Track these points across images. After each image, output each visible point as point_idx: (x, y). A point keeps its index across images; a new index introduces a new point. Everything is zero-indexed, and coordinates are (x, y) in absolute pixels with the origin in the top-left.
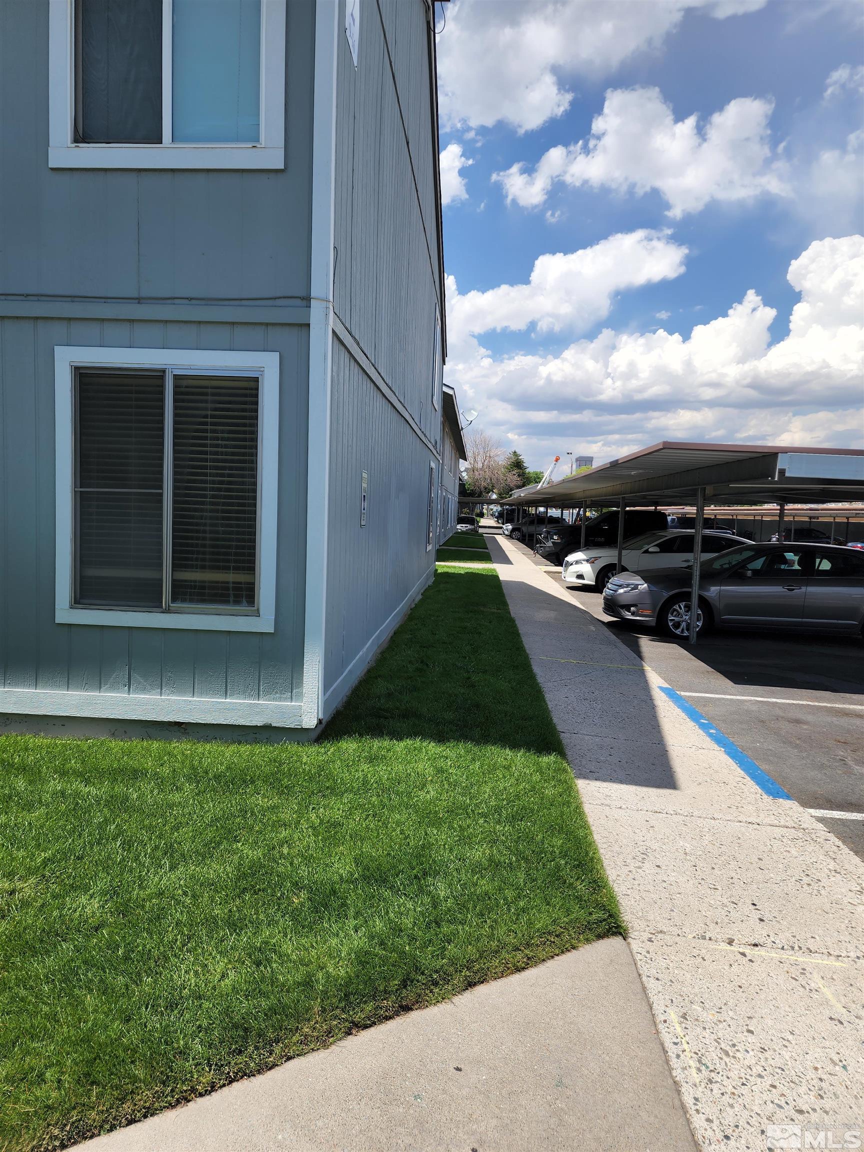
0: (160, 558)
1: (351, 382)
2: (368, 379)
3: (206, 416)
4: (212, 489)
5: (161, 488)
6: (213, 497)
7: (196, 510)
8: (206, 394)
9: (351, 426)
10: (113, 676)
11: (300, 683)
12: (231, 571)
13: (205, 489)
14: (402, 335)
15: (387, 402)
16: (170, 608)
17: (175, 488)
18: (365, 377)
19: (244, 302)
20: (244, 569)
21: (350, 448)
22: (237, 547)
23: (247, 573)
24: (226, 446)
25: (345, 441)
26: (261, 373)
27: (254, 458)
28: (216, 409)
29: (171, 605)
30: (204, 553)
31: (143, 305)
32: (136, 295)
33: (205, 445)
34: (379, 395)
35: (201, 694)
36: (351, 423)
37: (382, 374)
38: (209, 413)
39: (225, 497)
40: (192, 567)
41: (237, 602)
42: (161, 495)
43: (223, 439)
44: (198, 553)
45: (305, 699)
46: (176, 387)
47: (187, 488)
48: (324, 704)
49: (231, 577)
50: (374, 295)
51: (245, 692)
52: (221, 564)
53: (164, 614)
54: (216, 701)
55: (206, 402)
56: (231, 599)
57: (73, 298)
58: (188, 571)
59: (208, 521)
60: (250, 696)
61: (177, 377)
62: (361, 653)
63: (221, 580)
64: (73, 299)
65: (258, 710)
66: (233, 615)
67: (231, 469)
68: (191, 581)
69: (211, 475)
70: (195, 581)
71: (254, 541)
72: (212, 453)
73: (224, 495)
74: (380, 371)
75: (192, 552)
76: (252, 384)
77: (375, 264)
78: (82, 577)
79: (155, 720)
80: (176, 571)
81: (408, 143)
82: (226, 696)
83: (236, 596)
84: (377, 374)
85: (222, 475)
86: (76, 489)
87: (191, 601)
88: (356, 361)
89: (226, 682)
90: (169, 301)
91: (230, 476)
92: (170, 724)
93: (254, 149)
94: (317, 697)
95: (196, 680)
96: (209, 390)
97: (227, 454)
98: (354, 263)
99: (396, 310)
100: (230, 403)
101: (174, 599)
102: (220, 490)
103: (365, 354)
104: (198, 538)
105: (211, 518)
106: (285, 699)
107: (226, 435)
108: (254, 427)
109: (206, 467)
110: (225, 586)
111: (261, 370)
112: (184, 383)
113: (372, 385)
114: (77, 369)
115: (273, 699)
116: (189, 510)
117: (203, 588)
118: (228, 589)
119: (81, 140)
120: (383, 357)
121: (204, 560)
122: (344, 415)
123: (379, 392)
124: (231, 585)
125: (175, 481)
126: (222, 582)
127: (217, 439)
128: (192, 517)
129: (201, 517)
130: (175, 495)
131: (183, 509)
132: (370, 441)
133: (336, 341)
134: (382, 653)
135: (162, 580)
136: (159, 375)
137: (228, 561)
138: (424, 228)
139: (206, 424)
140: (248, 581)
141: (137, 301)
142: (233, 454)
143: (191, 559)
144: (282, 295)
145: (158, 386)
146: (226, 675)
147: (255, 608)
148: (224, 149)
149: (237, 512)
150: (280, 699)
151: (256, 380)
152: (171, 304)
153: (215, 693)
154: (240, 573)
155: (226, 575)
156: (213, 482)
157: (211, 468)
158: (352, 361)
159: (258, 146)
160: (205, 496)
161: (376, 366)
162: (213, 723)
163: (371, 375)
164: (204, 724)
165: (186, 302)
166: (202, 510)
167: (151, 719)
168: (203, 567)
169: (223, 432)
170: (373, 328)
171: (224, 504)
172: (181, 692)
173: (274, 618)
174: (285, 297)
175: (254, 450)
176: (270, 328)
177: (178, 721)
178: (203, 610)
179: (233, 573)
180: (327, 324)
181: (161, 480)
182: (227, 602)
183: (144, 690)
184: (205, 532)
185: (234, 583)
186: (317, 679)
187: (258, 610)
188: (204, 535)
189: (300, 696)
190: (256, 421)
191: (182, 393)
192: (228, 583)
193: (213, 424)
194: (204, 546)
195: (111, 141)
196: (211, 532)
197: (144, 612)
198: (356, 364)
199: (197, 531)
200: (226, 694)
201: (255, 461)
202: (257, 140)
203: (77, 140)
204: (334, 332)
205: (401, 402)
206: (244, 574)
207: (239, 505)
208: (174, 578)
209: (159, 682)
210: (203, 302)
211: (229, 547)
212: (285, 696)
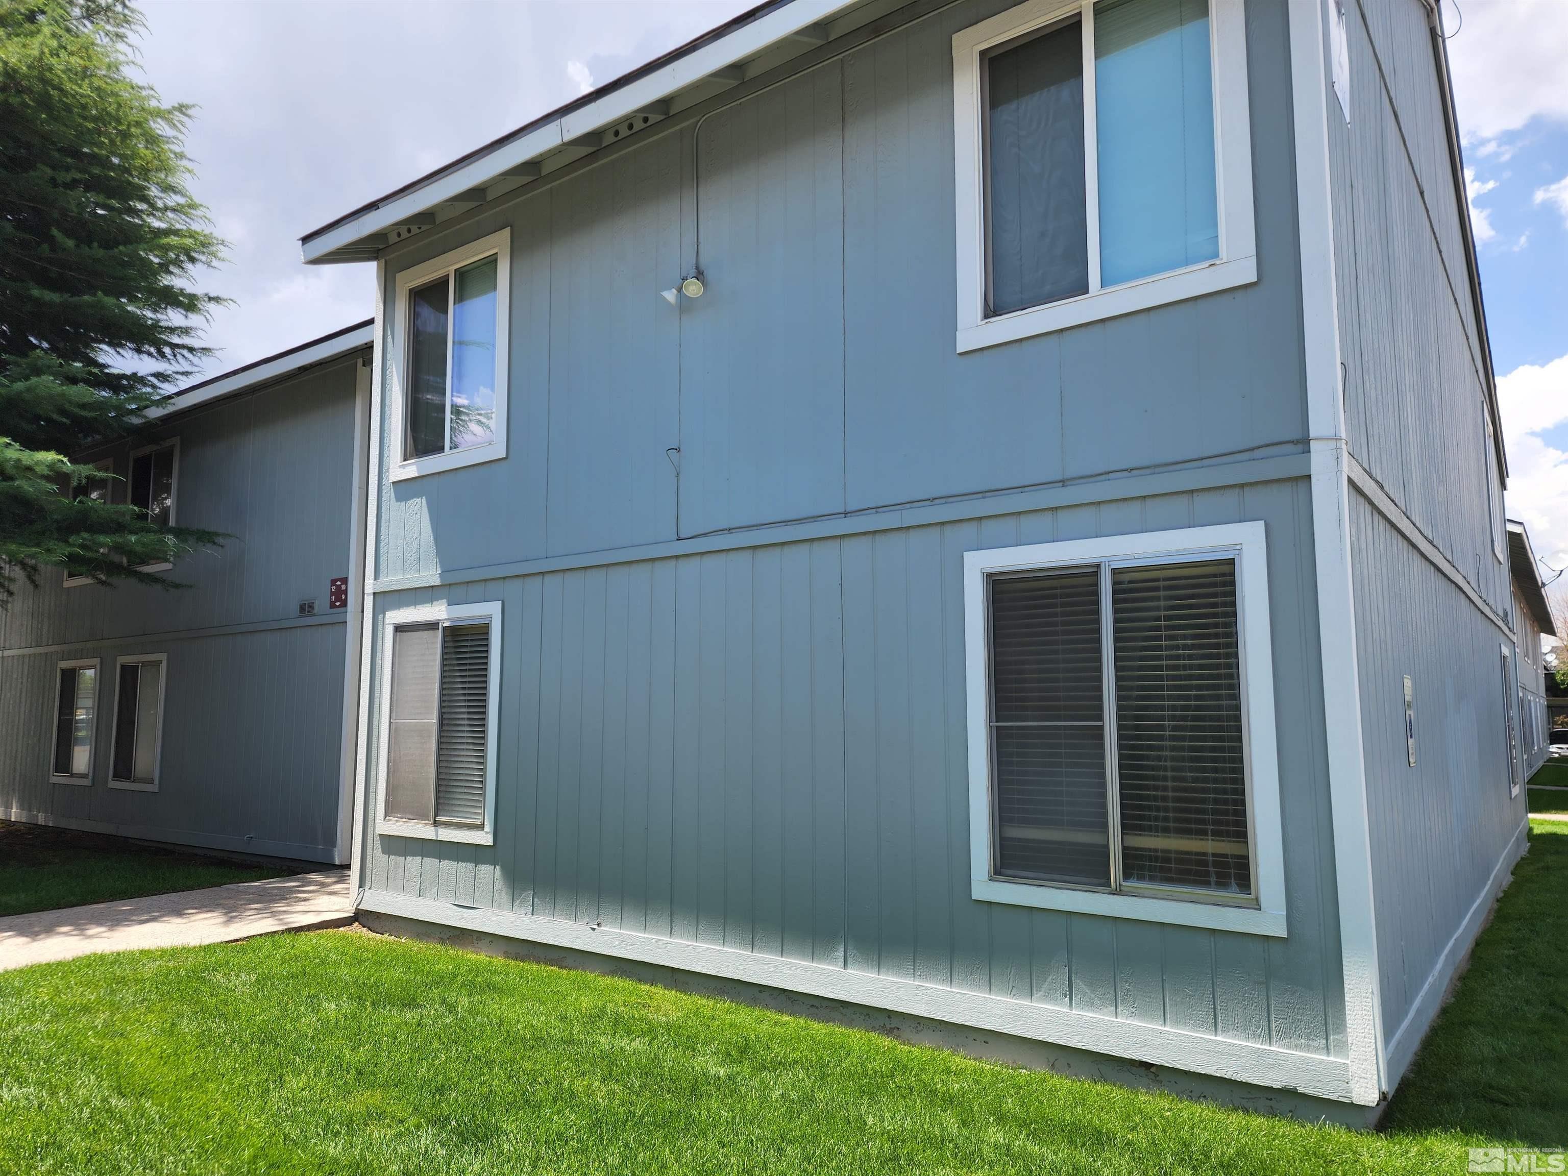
0: (1105, 815)
1: (1376, 545)
2: (1399, 537)
3: (1158, 619)
4: (1173, 718)
5: (1101, 718)
6: (1175, 728)
7: (1150, 748)
8: (1157, 589)
9: (1381, 610)
10: (1048, 980)
11: (1341, 1026)
12: (1210, 838)
13: (1162, 718)
14: (1440, 459)
15: (1428, 564)
16: (1122, 888)
17: (1120, 718)
18: (1395, 533)
19: (1205, 462)
20: (1228, 834)
21: (1383, 645)
22: (1216, 801)
23: (1234, 842)
24: (1190, 657)
25: (1376, 635)
26: (1237, 552)
27: (1234, 671)
28: (1173, 608)
29: (1124, 884)
30: (1166, 809)
31: (1069, 487)
32: (1059, 478)
33: (1159, 658)
34: (1417, 557)
35: (1177, 1023)
36: (1381, 606)
37: (1418, 525)
38: (1163, 613)
39: (1193, 729)
40: (1150, 829)
41: (1222, 884)
42: (1101, 728)
43: (1185, 647)
44: (1158, 809)
45: (1352, 1054)
46: (1115, 583)
47: (1138, 718)
48: (1388, 1066)
49: (1209, 846)
50: (1396, 413)
51: (1245, 1028)
52: (1193, 826)
53: (1115, 896)
54: (1201, 1038)
55: (1158, 599)
56: (1213, 879)
57: (984, 493)
58: (1144, 835)
59: (1168, 764)
60: (1256, 1037)
61: (1116, 571)
62: (1430, 979)
63: (1194, 850)
64: (984, 495)
65: (1271, 1061)
66: (1218, 905)
67: (1199, 687)
68: (1150, 850)
69: (1170, 698)
70: (1156, 850)
71: (1243, 792)
72: (1169, 668)
73: (1191, 725)
74: (1414, 520)
75: (1149, 808)
76: (1225, 569)
77: (1394, 370)
78: (1002, 839)
79: (1111, 1053)
80: (1127, 834)
81: (1422, 193)
82: (1216, 1032)
83: (1219, 875)
84: (1412, 525)
85: (1188, 698)
86: (991, 724)
87: (1152, 879)
88: (1381, 513)
89: (1215, 1008)
90: (1103, 477)
91: (1198, 698)
92: (1132, 1062)
93: (1212, 268)
94: (1374, 1052)
95: (1167, 1000)
96: (1161, 584)
97: (1191, 667)
98: (1366, 377)
99: (1427, 427)
100: (1192, 597)
101: (1127, 876)
102: (1184, 718)
103: (1393, 501)
104: (1156, 788)
105: (1173, 759)
106: (1317, 1050)
107: (1189, 642)
108: (1230, 627)
109: (1161, 688)
110: (1200, 859)
111: (1238, 548)
112: (1126, 577)
113: (1405, 542)
114: (989, 575)
115: (1296, 1046)
116: (1141, 748)
117: (1167, 860)
118: (1205, 863)
119: (992, 313)
120: (1416, 500)
121: (1166, 819)
122: (1372, 597)
123: (1415, 551)
124: (1211, 858)
125: (1119, 708)
126: (1197, 854)
127: (1177, 647)
128: (1147, 758)
129: (1159, 758)
130: (1120, 727)
131: (1134, 747)
132: (1410, 628)
133: (1353, 492)
134: (1463, 978)
135: (1107, 847)
136: (1092, 573)
137: (1203, 822)
138: (1455, 300)
139: (1158, 628)
140: (1236, 853)
141: (1061, 484)
142: (1201, 667)
143: (1149, 818)
144: (1262, 443)
145: (1091, 585)
146: (1214, 997)
147: (1252, 896)
148: (1171, 279)
149: (1214, 749)
150: (1308, 1048)
151: (1231, 562)
152: (1105, 480)
153: (1199, 1025)
154: (1223, 841)
155: (1203, 843)
156: (1174, 708)
157: (1170, 688)
158: (1376, 516)
159: (1218, 262)
160: (1163, 728)
161: (1409, 514)
162: (1199, 1071)
163: (1403, 529)
164: (1185, 1072)
165: (1126, 474)
166: (1160, 748)
167: (1106, 1052)
168: (1166, 830)
169: (1185, 637)
170: (1400, 460)
171: (1192, 739)
172: (1143, 1014)
173: (1285, 913)
174: (1267, 446)
175: (1233, 660)
176: (1247, 489)
177: (1144, 1060)
178: (1170, 893)
179: (1212, 840)
180: (1339, 471)
181: (1101, 708)
182: (1206, 884)
183: (1091, 1005)
184: (1165, 779)
185: (1214, 855)
186: (1372, 1023)
187: (1257, 899)
188: (1164, 783)
189: (1343, 1047)
190: (1233, 619)
191: (1125, 591)
192: (1205, 854)
193: (1168, 628)
194: (1165, 799)
195: (1026, 306)
196: (1174, 779)
197: (1086, 891)
198: (1380, 517)
199: (1154, 778)
200: (1216, 1028)
201: (1236, 676)
202: (1216, 255)
203: (986, 316)
204: (1350, 481)
205: (1448, 561)
206: (1230, 841)
207: (1214, 739)
208: (1125, 845)
209: (1111, 996)
210: (1148, 471)
211: (1204, 801)
212: (1315, 1044)
